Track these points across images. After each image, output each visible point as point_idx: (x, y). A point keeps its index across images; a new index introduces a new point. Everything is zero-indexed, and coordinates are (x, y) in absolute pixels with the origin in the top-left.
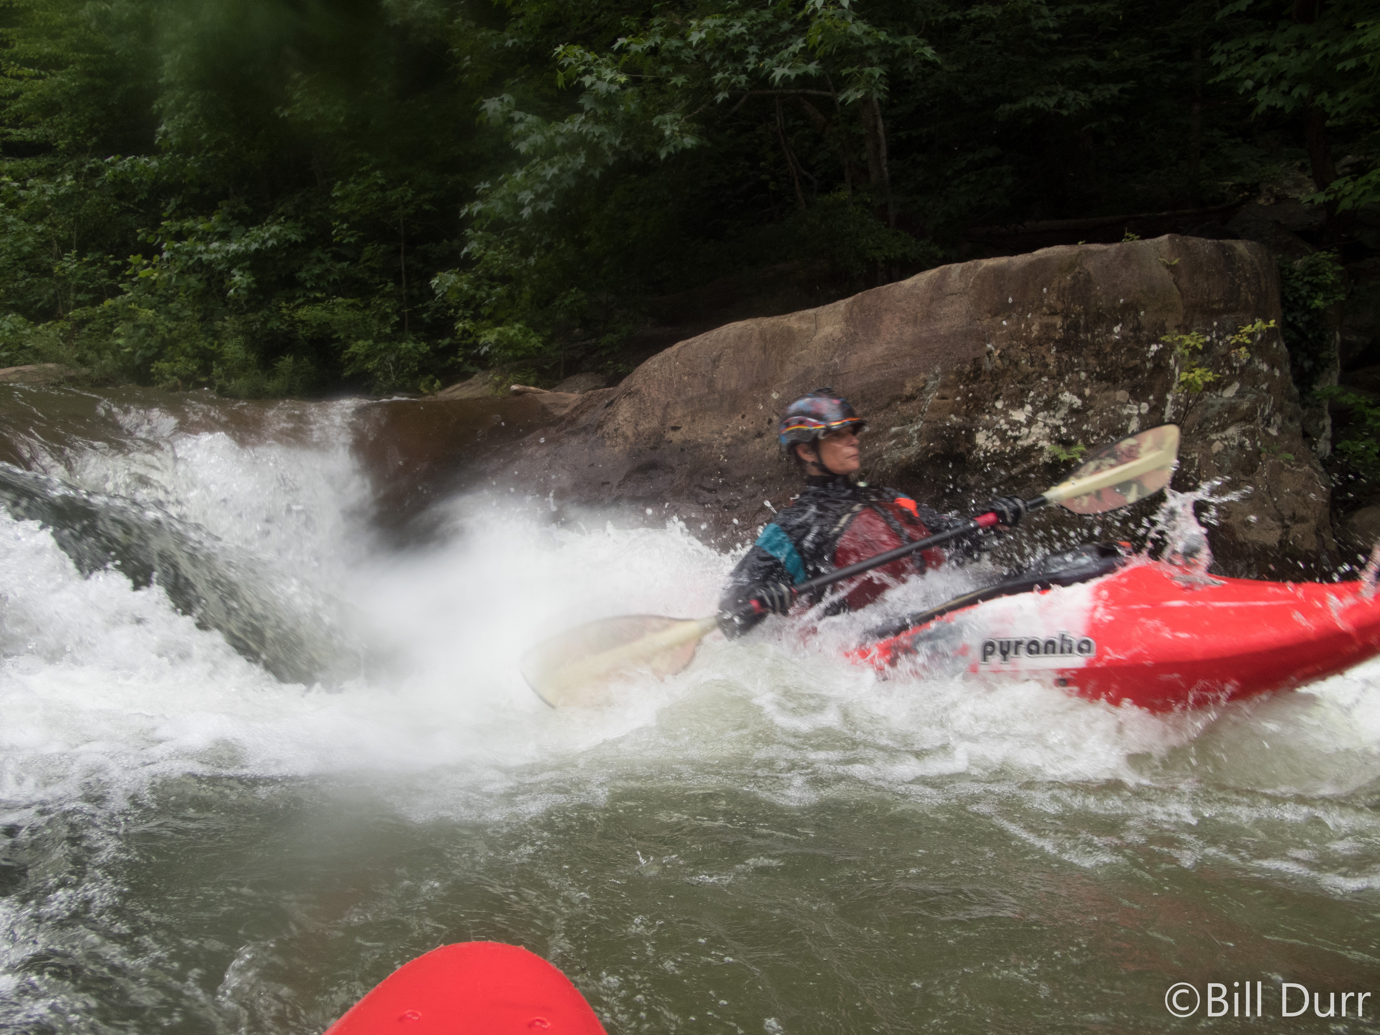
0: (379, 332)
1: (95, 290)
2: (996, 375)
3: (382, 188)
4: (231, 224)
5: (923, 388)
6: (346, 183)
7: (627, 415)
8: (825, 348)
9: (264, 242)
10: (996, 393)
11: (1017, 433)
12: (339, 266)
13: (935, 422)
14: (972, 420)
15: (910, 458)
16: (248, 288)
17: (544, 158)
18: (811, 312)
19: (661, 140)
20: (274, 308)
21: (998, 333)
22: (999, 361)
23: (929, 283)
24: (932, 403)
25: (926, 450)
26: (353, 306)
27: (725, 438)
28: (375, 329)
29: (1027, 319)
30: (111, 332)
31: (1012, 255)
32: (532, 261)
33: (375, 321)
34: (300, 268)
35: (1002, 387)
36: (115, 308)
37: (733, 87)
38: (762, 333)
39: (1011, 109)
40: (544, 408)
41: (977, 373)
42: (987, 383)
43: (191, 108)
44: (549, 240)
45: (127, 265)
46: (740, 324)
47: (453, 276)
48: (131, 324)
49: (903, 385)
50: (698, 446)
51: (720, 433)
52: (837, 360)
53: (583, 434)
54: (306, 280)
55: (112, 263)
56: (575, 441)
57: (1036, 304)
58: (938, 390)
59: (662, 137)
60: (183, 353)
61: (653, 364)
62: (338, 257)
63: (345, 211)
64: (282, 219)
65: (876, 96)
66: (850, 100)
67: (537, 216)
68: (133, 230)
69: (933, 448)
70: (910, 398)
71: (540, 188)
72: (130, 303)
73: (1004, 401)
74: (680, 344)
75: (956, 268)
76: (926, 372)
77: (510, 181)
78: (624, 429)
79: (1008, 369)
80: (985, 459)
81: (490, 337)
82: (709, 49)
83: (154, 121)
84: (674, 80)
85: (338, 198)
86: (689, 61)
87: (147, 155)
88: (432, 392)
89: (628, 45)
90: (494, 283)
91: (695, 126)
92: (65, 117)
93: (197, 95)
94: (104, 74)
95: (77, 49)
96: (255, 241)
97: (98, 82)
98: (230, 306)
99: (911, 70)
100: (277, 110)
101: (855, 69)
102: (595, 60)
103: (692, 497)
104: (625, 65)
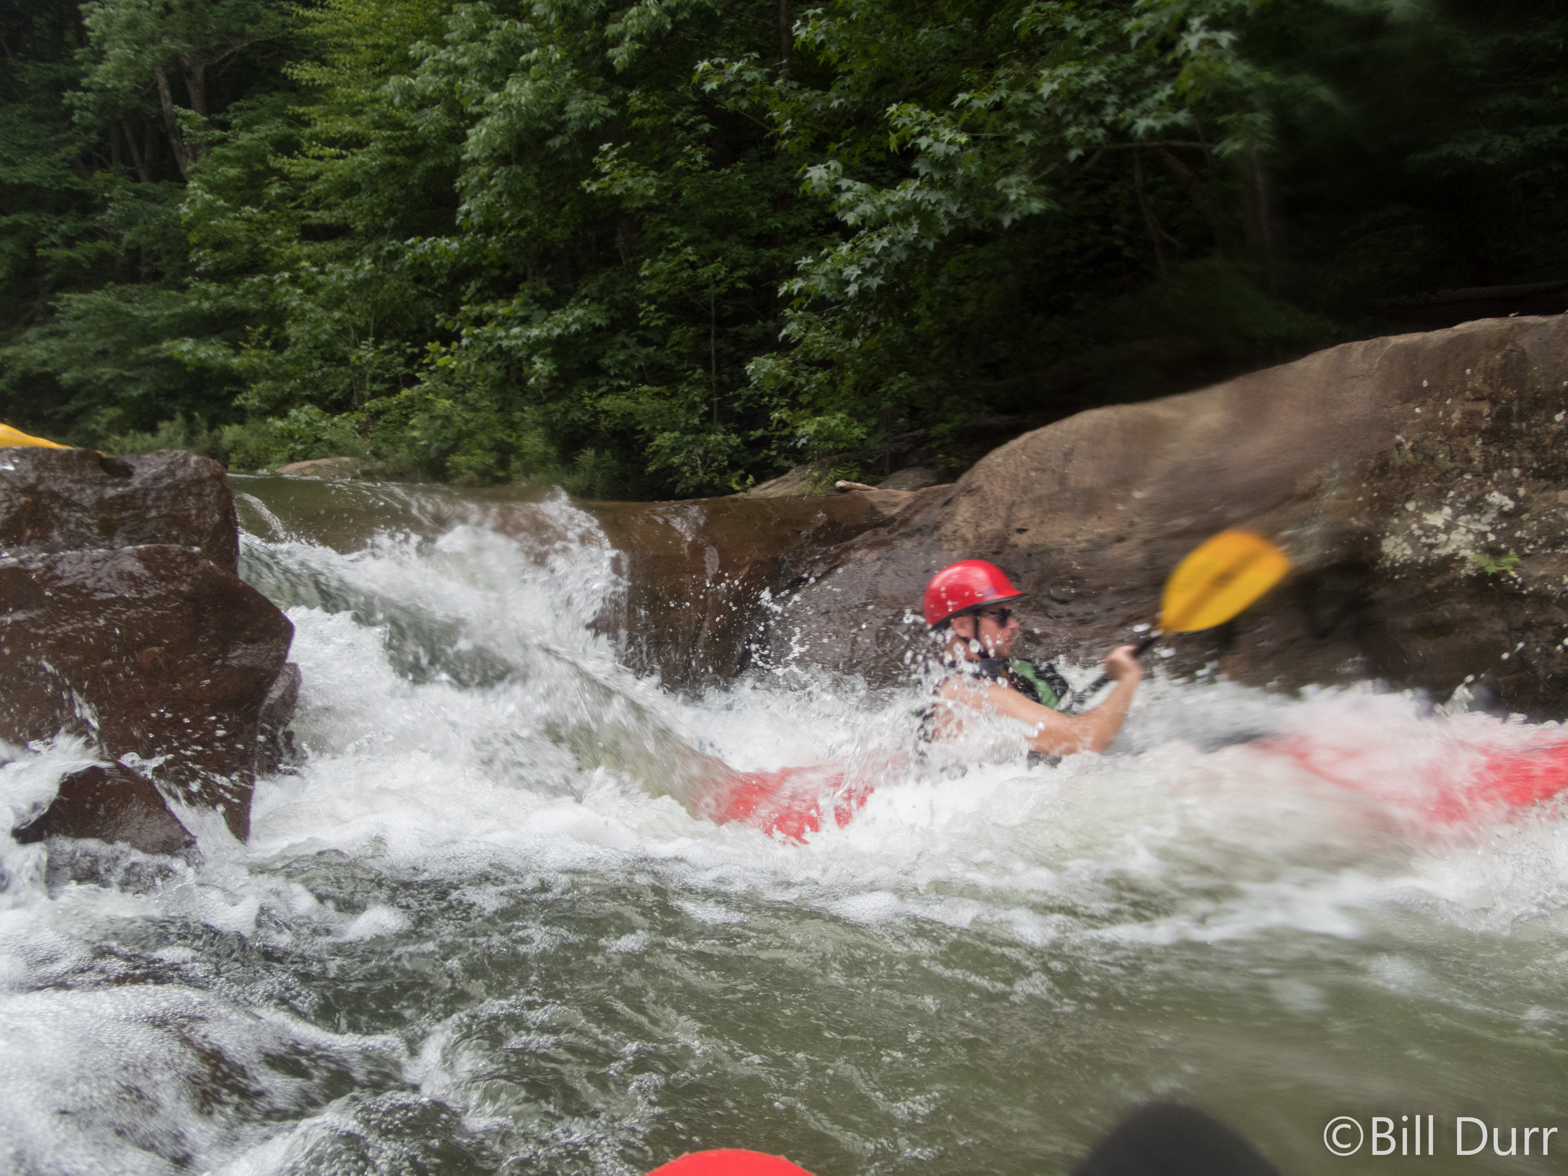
0: (687, 423)
1: (390, 380)
2: (1407, 471)
3: (693, 266)
4: (533, 307)
5: (1317, 486)
6: (655, 260)
7: (967, 515)
8: (1200, 441)
9: (567, 327)
10: (1407, 493)
11: (1432, 541)
12: (645, 351)
13: (1335, 524)
14: (1378, 524)
16: (550, 377)
17: (872, 229)
18: (1180, 399)
19: (1004, 205)
20: (575, 397)
21: (1410, 422)
22: (1410, 456)
23: (1326, 364)
24: (1329, 504)
26: (658, 394)
27: (1079, 543)
28: (683, 419)
29: (1446, 406)
30: (406, 424)
31: (1427, 331)
32: (856, 343)
33: (681, 411)
34: (604, 353)
35: (1413, 487)
36: (411, 399)
37: (1089, 142)
38: (1122, 424)
39: (1423, 159)
40: (872, 507)
41: (1383, 468)
42: (1395, 480)
43: (495, 185)
44: (875, 320)
45: (424, 353)
46: (1098, 413)
47: (770, 361)
48: (427, 416)
49: (1293, 483)
50: (1047, 551)
51: (1073, 536)
52: (1214, 454)
53: (917, 536)
54: (610, 367)
55: (409, 351)
56: (908, 544)
57: (1457, 388)
58: (1336, 489)
59: (1005, 202)
60: (480, 446)
61: (996, 457)
62: (644, 342)
63: (652, 292)
64: (586, 301)
65: (1258, 146)
66: (1226, 153)
67: (864, 293)
68: (432, 316)
69: (1330, 556)
70: (1304, 498)
71: (868, 263)
72: (427, 393)
73: (1417, 502)
74: (1027, 436)
75: (1358, 347)
76: (1322, 467)
77: (834, 255)
78: (964, 530)
79: (1422, 465)
80: (1394, 570)
81: (808, 428)
82: (1062, 102)
83: (455, 200)
84: (1020, 138)
85: (645, 277)
86: (1038, 115)
87: (448, 236)
88: (745, 490)
89: (969, 101)
90: (814, 368)
91: (1043, 188)
92: (364, 198)
93: (502, 171)
94: (405, 152)
95: (378, 126)
96: (558, 326)
97: (400, 160)
98: (529, 396)
99: (1301, 113)
100: (585, 183)
101: (1234, 116)
102: (932, 119)
103: (1040, 609)
104: (966, 123)
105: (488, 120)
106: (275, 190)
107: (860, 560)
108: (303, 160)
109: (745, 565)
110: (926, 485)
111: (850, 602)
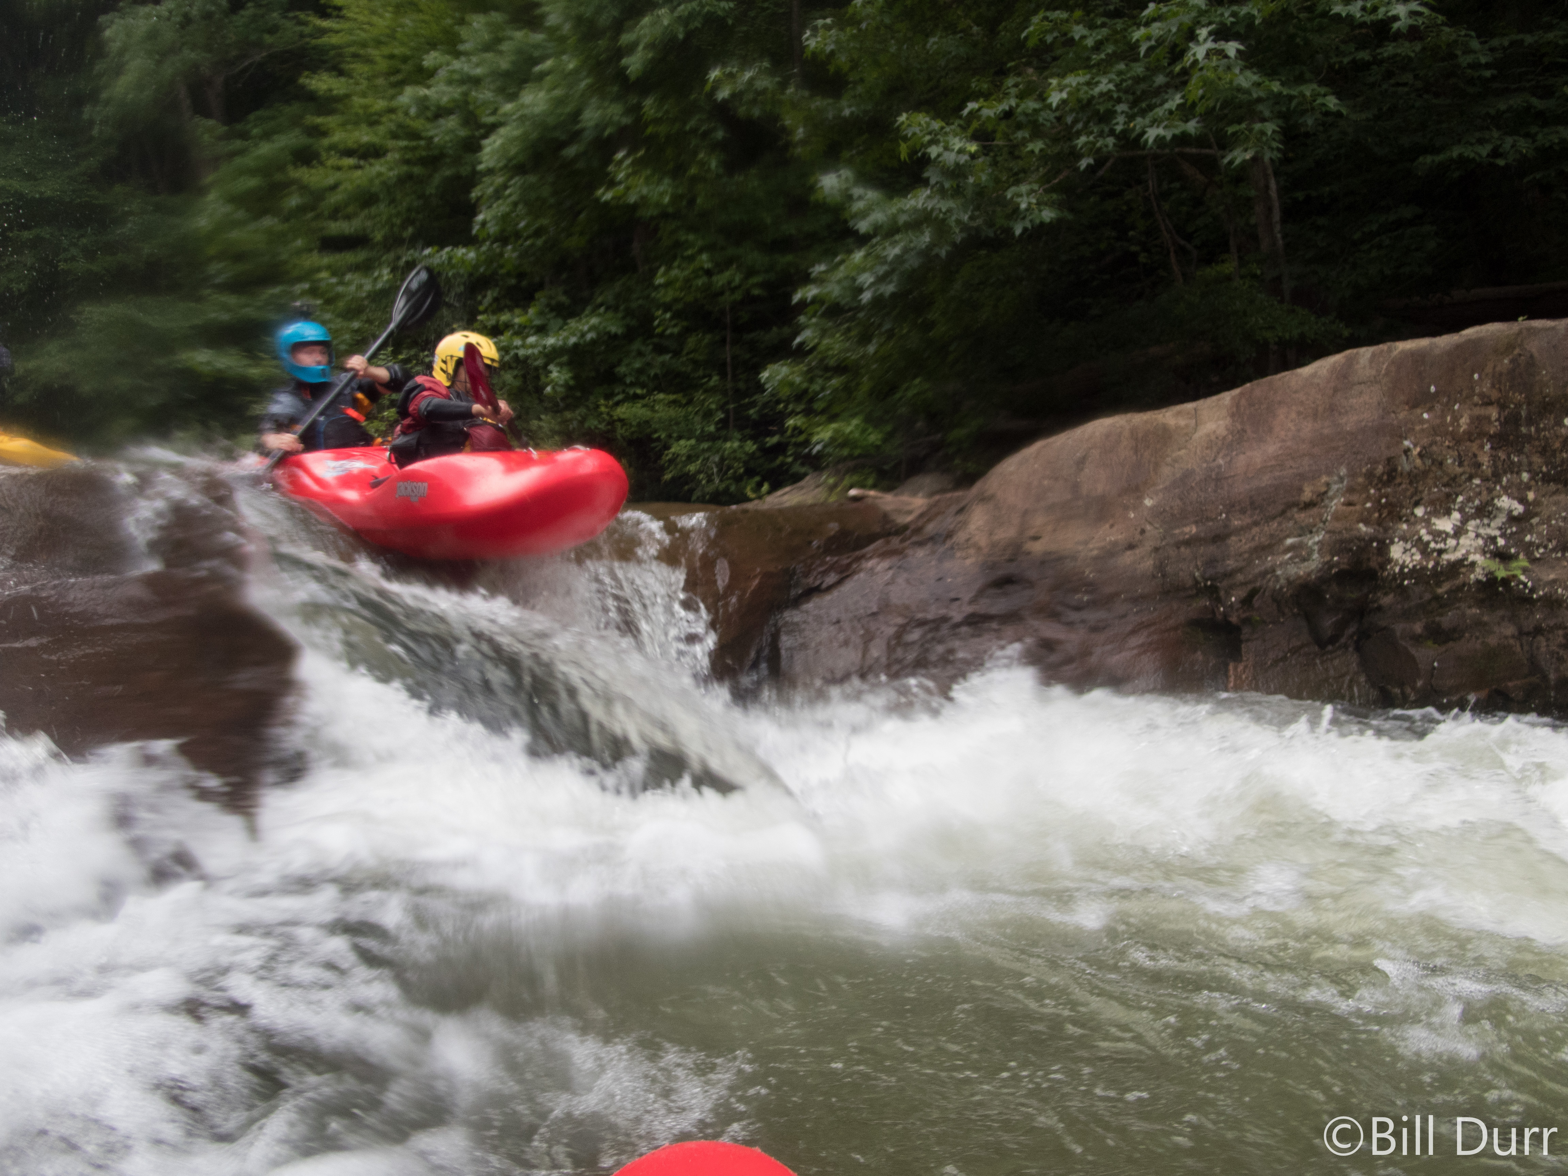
0: (703, 431)
2: (1414, 477)
3: (709, 273)
4: (549, 316)
5: (1326, 492)
6: (669, 268)
7: (980, 523)
8: (1207, 448)
9: (583, 335)
10: (1416, 498)
11: (1441, 546)
12: (661, 359)
13: (1340, 532)
14: (1386, 530)
15: (1309, 574)
16: (566, 385)
17: (885, 237)
18: (1189, 406)
19: (1015, 213)
20: (591, 406)
21: (1418, 428)
22: (1418, 462)
23: (1333, 369)
24: (1336, 511)
25: (1330, 565)
26: (674, 402)
27: (1091, 550)
28: (699, 427)
29: (1454, 411)
31: (1435, 336)
32: (871, 349)
33: (697, 419)
34: (619, 362)
35: (1421, 492)
37: (1099, 151)
38: (1133, 431)
39: (1433, 161)
40: (885, 515)
41: (1391, 474)
42: (1404, 486)
43: (510, 195)
44: (889, 326)
46: (1108, 421)
47: (785, 368)
49: (1300, 490)
50: (1060, 559)
51: (1086, 544)
52: (1221, 461)
53: (929, 546)
54: (625, 375)
56: (921, 553)
57: (1464, 394)
58: (1343, 495)
59: (1016, 209)
62: (660, 349)
63: (668, 299)
64: (602, 310)
65: (1268, 155)
66: (1237, 162)
67: (878, 302)
69: (1338, 563)
70: (1309, 505)
71: (882, 270)
73: (1426, 507)
74: (1041, 443)
75: (1365, 353)
76: (1329, 473)
77: (847, 263)
78: (977, 538)
79: (1430, 470)
80: (1403, 575)
81: (823, 434)
82: (1072, 111)
83: (472, 210)
84: (1030, 146)
85: (660, 286)
86: (1048, 124)
87: (465, 245)
88: (760, 498)
89: (979, 109)
90: (829, 374)
91: (1055, 196)
92: (382, 209)
93: (517, 180)
94: (423, 162)
95: (395, 136)
96: (573, 334)
97: (417, 170)
98: (546, 404)
99: (1310, 122)
100: (600, 192)
101: (1243, 126)
102: (942, 128)
103: (1054, 615)
104: (976, 130)
105: (502, 131)
106: (294, 201)
107: (872, 569)
108: (321, 170)
109: (755, 577)
110: (943, 491)
111: (862, 611)
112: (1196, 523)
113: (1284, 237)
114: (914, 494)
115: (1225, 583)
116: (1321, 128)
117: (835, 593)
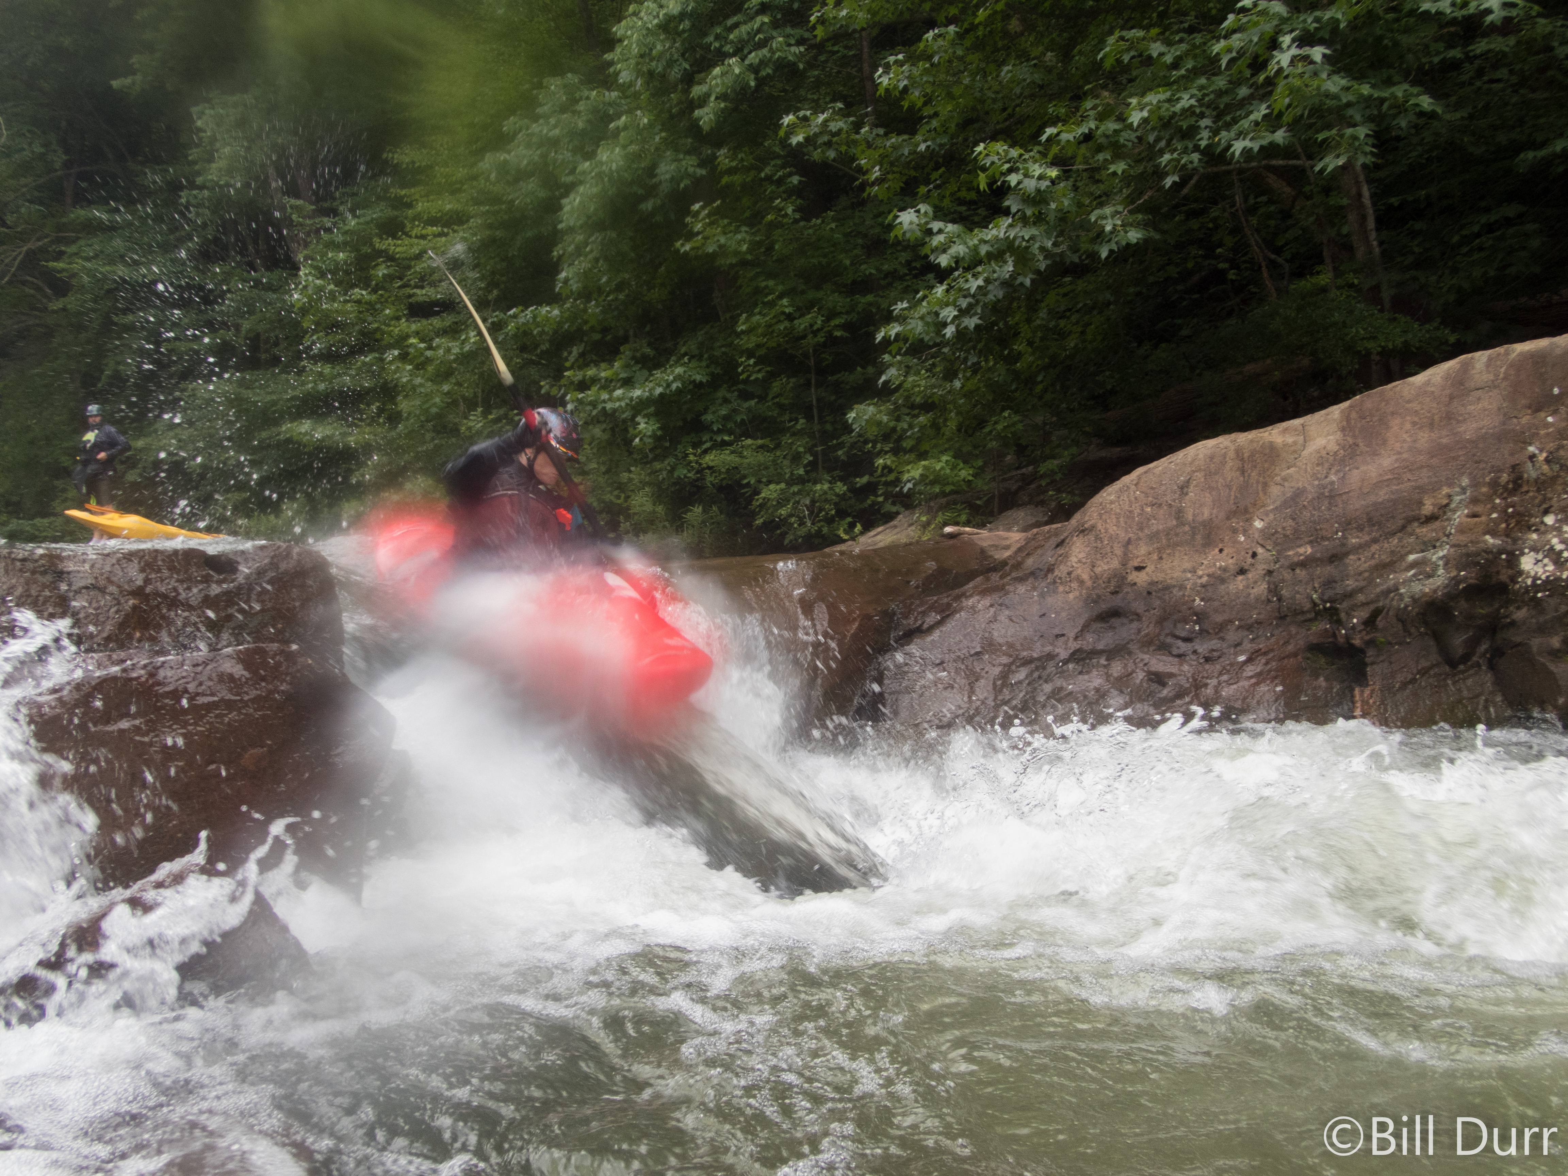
0: (792, 474)
2: (1542, 484)
3: (790, 317)
4: (634, 369)
5: (1447, 505)
6: (752, 315)
7: (1081, 555)
8: (1318, 465)
9: (669, 385)
10: (1545, 506)
12: (746, 405)
13: (1466, 546)
14: (1515, 541)
15: (1435, 591)
16: (654, 436)
17: (967, 269)
18: (1297, 422)
19: (1100, 236)
20: (681, 455)
21: (1542, 432)
22: (1545, 468)
23: (1447, 377)
24: (1460, 523)
25: (1456, 580)
26: (762, 447)
27: (1200, 577)
28: (788, 470)
32: (957, 384)
33: (786, 462)
34: (706, 410)
35: (1551, 499)
37: (1184, 167)
38: (1238, 452)
39: (1535, 157)
40: (983, 551)
41: (1517, 482)
42: (1531, 494)
43: (591, 251)
44: (975, 360)
46: (1210, 443)
47: (871, 408)
49: (1420, 503)
50: (1167, 588)
51: (1194, 571)
52: (1333, 478)
53: (1031, 580)
54: (712, 423)
56: (1022, 589)
58: (1467, 507)
59: (1101, 234)
61: (1109, 494)
62: (745, 396)
63: (751, 346)
64: (686, 359)
65: (1361, 160)
66: (1329, 169)
67: (962, 334)
68: (537, 383)
69: (1465, 578)
70: (1431, 518)
71: (964, 303)
73: (1556, 515)
74: (1140, 470)
75: (1481, 357)
76: (1450, 485)
77: (929, 298)
78: (1079, 571)
79: (1558, 476)
80: (1535, 587)
81: (913, 472)
82: (1153, 129)
83: (554, 268)
84: (1112, 168)
85: (743, 332)
86: (1129, 144)
87: (548, 304)
88: (853, 539)
89: (1058, 134)
90: (916, 412)
91: (1140, 217)
92: (468, 273)
93: (597, 237)
94: (505, 225)
95: (477, 202)
96: (659, 385)
97: (498, 234)
98: (635, 456)
99: (1403, 124)
100: (678, 244)
101: (1334, 131)
102: (1021, 155)
103: (1164, 648)
104: (1056, 157)
105: (581, 189)
106: (382, 271)
107: (973, 607)
108: (407, 241)
109: (854, 619)
110: (1038, 525)
111: (965, 651)
112: (1311, 542)
113: (1381, 243)
114: (1009, 529)
115: (1345, 605)
116: (1413, 131)
117: (936, 635)
